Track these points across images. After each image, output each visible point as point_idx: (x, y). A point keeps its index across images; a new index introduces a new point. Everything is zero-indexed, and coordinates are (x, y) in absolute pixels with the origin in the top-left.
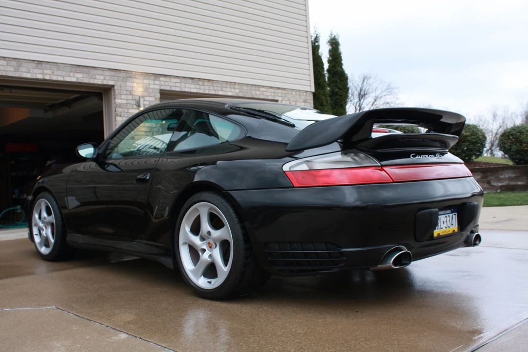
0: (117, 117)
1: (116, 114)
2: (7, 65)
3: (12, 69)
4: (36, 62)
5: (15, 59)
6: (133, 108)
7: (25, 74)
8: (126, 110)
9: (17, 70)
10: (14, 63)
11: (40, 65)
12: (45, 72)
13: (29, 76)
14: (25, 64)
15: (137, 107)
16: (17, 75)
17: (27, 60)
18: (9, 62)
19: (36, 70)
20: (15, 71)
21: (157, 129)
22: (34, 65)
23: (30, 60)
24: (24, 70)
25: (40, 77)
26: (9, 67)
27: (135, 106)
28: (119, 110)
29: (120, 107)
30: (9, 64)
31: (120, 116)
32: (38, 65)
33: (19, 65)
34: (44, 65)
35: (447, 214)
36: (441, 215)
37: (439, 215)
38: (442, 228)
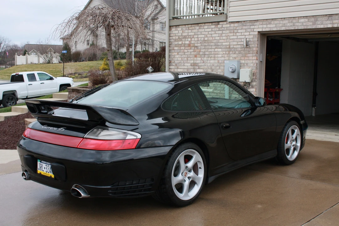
2: (308, 21)
3: (311, 24)
4: (328, 16)
5: (313, 16)
7: (319, 25)
9: (314, 24)
10: (313, 19)
11: (331, 17)
12: (334, 22)
13: (322, 26)
14: (319, 19)
16: (314, 27)
17: (322, 15)
18: (309, 19)
19: (328, 21)
20: (313, 25)
22: (326, 18)
23: (323, 15)
24: (319, 23)
25: (330, 26)
26: (309, 23)
30: (309, 21)
32: (329, 18)
33: (315, 20)
34: (334, 17)
35: (47, 164)
36: (43, 163)
37: (42, 163)
38: (43, 171)
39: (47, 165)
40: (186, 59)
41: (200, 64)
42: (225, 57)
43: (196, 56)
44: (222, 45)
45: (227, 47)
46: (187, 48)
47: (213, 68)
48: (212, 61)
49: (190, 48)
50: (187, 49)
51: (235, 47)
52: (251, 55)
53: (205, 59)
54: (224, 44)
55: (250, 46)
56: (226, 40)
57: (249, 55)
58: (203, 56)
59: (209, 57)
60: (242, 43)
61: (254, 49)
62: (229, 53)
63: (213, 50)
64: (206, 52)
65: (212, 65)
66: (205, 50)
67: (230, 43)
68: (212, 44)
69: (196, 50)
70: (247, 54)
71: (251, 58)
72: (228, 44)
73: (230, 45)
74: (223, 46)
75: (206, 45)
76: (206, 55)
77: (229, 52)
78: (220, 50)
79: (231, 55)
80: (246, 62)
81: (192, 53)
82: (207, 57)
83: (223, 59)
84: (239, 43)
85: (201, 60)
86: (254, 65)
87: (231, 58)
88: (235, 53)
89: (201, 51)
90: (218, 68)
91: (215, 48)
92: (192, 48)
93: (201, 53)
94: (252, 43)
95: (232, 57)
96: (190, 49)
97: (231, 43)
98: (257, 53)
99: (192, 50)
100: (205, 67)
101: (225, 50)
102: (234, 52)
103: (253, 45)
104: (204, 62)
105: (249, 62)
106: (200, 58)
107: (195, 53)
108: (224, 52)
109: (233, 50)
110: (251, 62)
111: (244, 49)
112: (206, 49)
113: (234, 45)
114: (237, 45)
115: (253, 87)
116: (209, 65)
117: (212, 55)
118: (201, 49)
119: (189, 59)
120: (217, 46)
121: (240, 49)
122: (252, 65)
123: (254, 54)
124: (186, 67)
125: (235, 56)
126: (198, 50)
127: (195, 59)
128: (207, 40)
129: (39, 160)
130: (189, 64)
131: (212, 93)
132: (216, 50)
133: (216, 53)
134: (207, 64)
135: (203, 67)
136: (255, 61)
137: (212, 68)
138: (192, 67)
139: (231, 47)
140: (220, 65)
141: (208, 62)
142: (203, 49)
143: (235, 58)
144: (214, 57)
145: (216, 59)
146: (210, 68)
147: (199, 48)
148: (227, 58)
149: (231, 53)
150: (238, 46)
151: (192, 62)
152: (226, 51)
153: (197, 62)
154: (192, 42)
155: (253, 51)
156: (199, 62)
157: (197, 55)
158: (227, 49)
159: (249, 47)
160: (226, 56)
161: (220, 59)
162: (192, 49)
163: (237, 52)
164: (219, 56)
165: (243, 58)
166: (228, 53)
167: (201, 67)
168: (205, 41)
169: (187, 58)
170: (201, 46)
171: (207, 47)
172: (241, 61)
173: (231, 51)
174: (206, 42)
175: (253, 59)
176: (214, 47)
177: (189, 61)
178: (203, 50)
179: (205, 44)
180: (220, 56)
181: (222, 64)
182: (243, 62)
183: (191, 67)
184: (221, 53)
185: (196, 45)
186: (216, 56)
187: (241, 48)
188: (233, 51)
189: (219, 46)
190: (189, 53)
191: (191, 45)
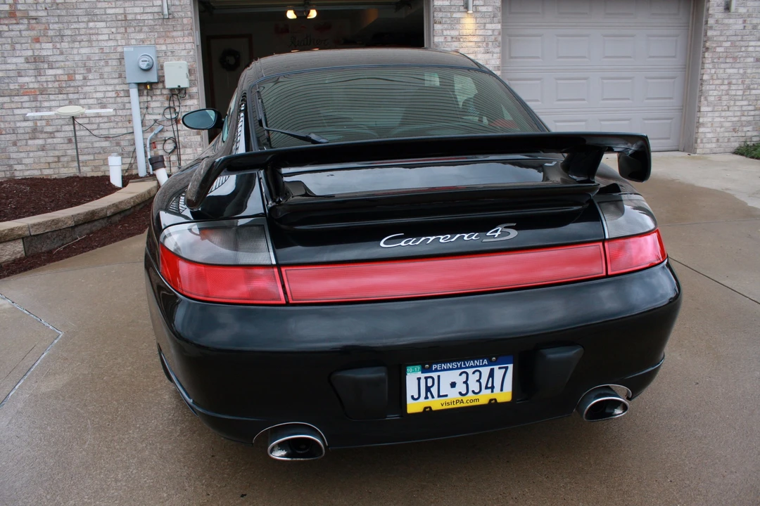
0: (435, 25)
1: (434, 20)
6: (459, 12)
8: (449, 14)
15: (465, 10)
21: (493, 37)
27: (462, 9)
28: (438, 15)
29: (440, 11)
31: (440, 23)
35: (472, 367)
36: (444, 370)
37: (436, 370)
38: (446, 396)
39: (470, 371)
40: (8, 47)
41: (51, 59)
42: (117, 40)
43: (37, 40)
44: (106, 14)
45: (120, 17)
46: (6, 22)
47: (91, 64)
48: (83, 51)
49: (15, 22)
50: (6, 25)
51: (139, 17)
52: (179, 33)
53: (65, 45)
54: (109, 11)
55: (176, 15)
56: (113, 3)
57: (175, 34)
58: (57, 39)
59: (74, 41)
60: (156, 9)
61: (185, 21)
62: (126, 31)
63: (82, 25)
64: (65, 31)
65: (85, 58)
66: (60, 25)
67: (125, 10)
68: (78, 12)
69: (34, 25)
70: (169, 32)
71: (180, 40)
72: (121, 11)
73: (125, 15)
74: (109, 16)
75: (63, 14)
76: (64, 38)
77: (126, 29)
78: (103, 24)
79: (132, 35)
80: (170, 47)
81: (24, 33)
82: (69, 42)
83: (112, 43)
84: (148, 10)
85: (55, 47)
86: (188, 53)
87: (133, 42)
88: (140, 31)
89: (51, 28)
90: (102, 63)
91: (89, 21)
92: (21, 21)
93: (51, 33)
94: (180, 10)
95: (136, 39)
96: (18, 24)
97: (129, 10)
98: (191, 29)
99: (22, 27)
100: (67, 63)
101: (114, 24)
102: (137, 28)
103: (180, 13)
104: (62, 53)
105: (176, 47)
106: (51, 44)
107: (33, 33)
108: (114, 30)
109: (134, 24)
110: (182, 46)
111: (160, 21)
112: (62, 23)
113: (136, 14)
114: (143, 13)
115: (191, 97)
116: (77, 58)
117: (83, 37)
118: (48, 24)
119: (18, 46)
120: (92, 16)
121: (151, 23)
122: (184, 53)
123: (186, 32)
124: (13, 67)
125: (142, 36)
126: (42, 27)
127: (38, 46)
128: (62, 3)
129: (419, 367)
130: (22, 60)
131: (97, 118)
132: (91, 25)
133: (93, 31)
134: (71, 57)
135: (62, 64)
136: (190, 44)
137: (87, 64)
138: (32, 66)
139: (129, 17)
140: (108, 58)
141: (75, 51)
142: (53, 23)
143: (143, 41)
144: (90, 41)
145: (94, 44)
146: (80, 64)
147: (44, 20)
148: (123, 41)
149: (129, 30)
150: (145, 17)
151: (30, 53)
152: (117, 27)
153: (44, 53)
154: (19, 7)
155: (183, 25)
156: (49, 53)
157: (41, 38)
158: (119, 22)
159: (174, 17)
160: (119, 37)
161: (105, 44)
162: (22, 24)
163: (145, 29)
164: (101, 37)
165: (161, 41)
166: (122, 30)
167: (57, 65)
168: (58, 4)
169: (13, 45)
170: (48, 15)
171: (65, 19)
172: (158, 46)
173: (129, 26)
174: (60, 6)
175: (185, 41)
176: (85, 19)
177: (18, 53)
178: (56, 26)
179: (59, 11)
180: (106, 37)
181: (111, 55)
182: (164, 48)
183: (27, 65)
184: (106, 31)
185: (33, 14)
186: (94, 38)
187: (154, 20)
188: (135, 27)
189: (99, 17)
190: (13, 33)
191: (18, 14)
